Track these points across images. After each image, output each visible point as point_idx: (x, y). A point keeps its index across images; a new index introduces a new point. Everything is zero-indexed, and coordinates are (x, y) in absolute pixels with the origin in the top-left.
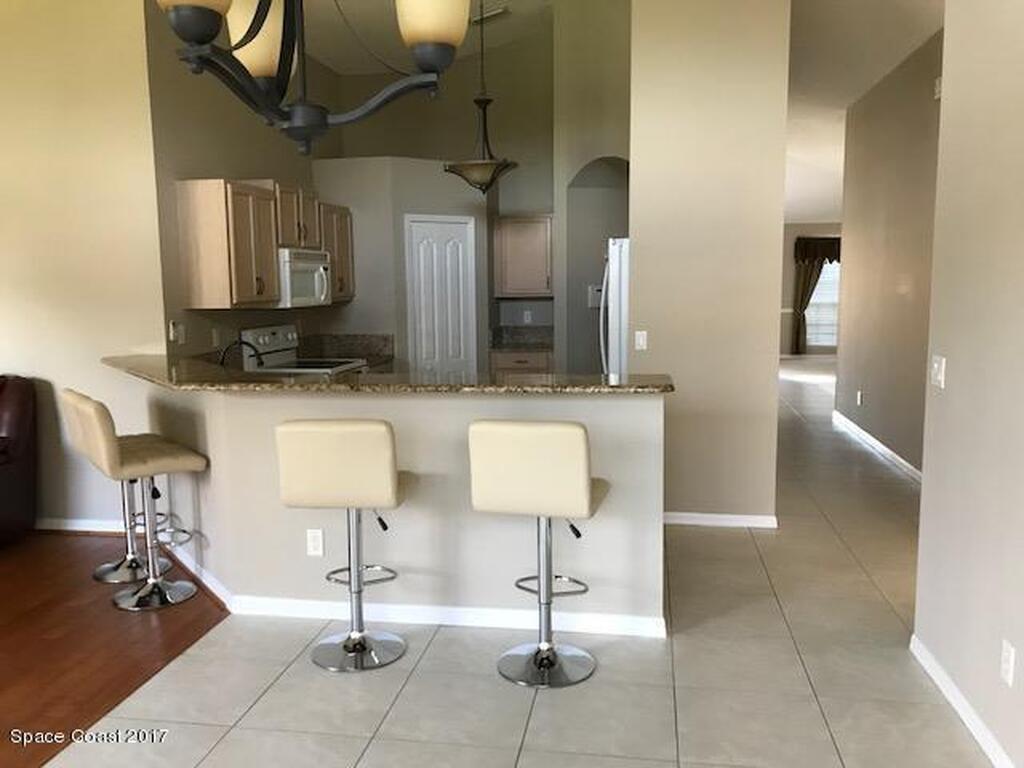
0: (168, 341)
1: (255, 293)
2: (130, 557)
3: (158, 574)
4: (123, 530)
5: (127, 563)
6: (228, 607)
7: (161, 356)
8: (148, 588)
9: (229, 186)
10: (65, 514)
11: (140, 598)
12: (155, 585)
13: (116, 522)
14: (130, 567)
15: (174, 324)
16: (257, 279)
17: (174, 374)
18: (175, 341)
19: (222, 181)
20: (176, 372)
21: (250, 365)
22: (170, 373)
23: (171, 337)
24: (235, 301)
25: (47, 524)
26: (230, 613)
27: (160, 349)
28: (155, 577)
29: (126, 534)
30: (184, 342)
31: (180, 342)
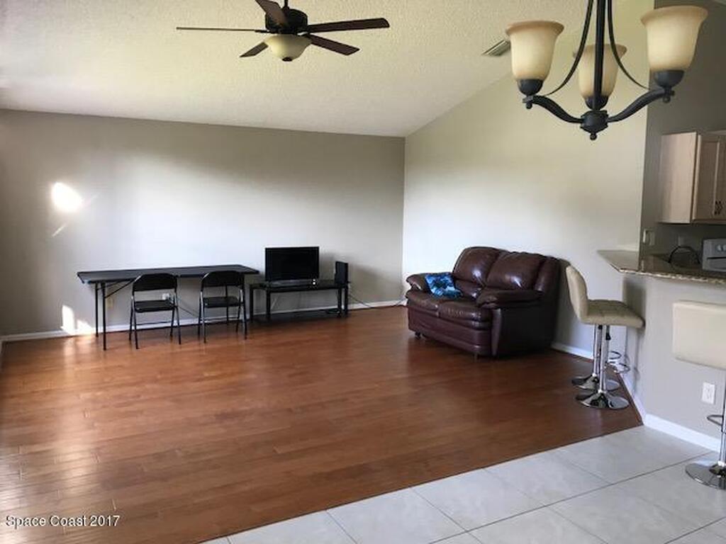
0: (641, 242)
1: (713, 212)
2: (594, 375)
3: (605, 388)
4: (592, 358)
5: (592, 378)
6: (643, 420)
7: (635, 252)
8: (598, 395)
9: (699, 137)
10: (568, 342)
11: (593, 401)
12: (602, 394)
13: (589, 353)
14: (594, 381)
15: (647, 232)
16: (716, 203)
17: (642, 265)
18: (647, 243)
19: (695, 134)
20: (644, 264)
21: (706, 265)
22: (640, 264)
23: (644, 240)
24: (694, 218)
25: (558, 346)
26: (642, 424)
27: (635, 248)
28: (602, 389)
29: (594, 360)
30: (653, 244)
31: (650, 244)
